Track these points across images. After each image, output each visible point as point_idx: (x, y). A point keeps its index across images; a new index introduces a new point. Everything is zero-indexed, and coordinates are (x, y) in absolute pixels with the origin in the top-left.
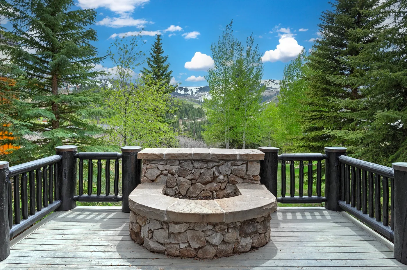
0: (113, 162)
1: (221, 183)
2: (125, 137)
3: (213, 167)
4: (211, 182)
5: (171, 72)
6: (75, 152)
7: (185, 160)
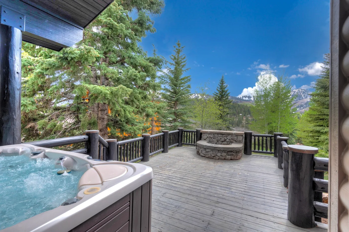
0: (193, 133)
1: (228, 142)
2: (202, 126)
3: (224, 137)
4: (224, 141)
5: (229, 94)
6: (183, 130)
7: (215, 134)
